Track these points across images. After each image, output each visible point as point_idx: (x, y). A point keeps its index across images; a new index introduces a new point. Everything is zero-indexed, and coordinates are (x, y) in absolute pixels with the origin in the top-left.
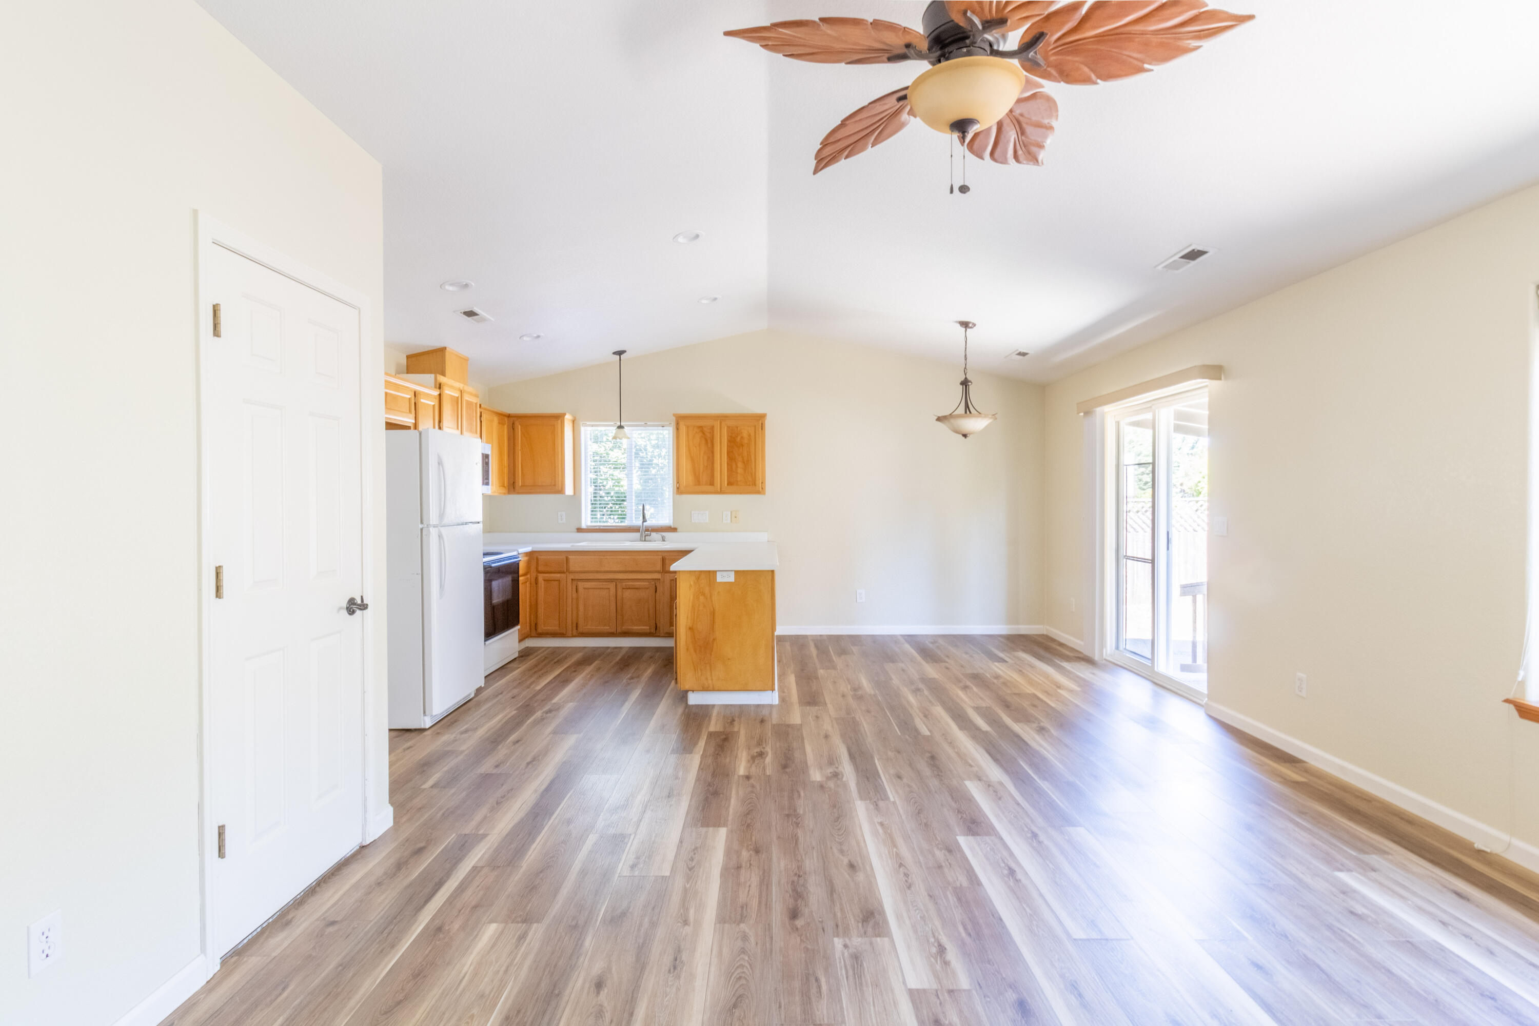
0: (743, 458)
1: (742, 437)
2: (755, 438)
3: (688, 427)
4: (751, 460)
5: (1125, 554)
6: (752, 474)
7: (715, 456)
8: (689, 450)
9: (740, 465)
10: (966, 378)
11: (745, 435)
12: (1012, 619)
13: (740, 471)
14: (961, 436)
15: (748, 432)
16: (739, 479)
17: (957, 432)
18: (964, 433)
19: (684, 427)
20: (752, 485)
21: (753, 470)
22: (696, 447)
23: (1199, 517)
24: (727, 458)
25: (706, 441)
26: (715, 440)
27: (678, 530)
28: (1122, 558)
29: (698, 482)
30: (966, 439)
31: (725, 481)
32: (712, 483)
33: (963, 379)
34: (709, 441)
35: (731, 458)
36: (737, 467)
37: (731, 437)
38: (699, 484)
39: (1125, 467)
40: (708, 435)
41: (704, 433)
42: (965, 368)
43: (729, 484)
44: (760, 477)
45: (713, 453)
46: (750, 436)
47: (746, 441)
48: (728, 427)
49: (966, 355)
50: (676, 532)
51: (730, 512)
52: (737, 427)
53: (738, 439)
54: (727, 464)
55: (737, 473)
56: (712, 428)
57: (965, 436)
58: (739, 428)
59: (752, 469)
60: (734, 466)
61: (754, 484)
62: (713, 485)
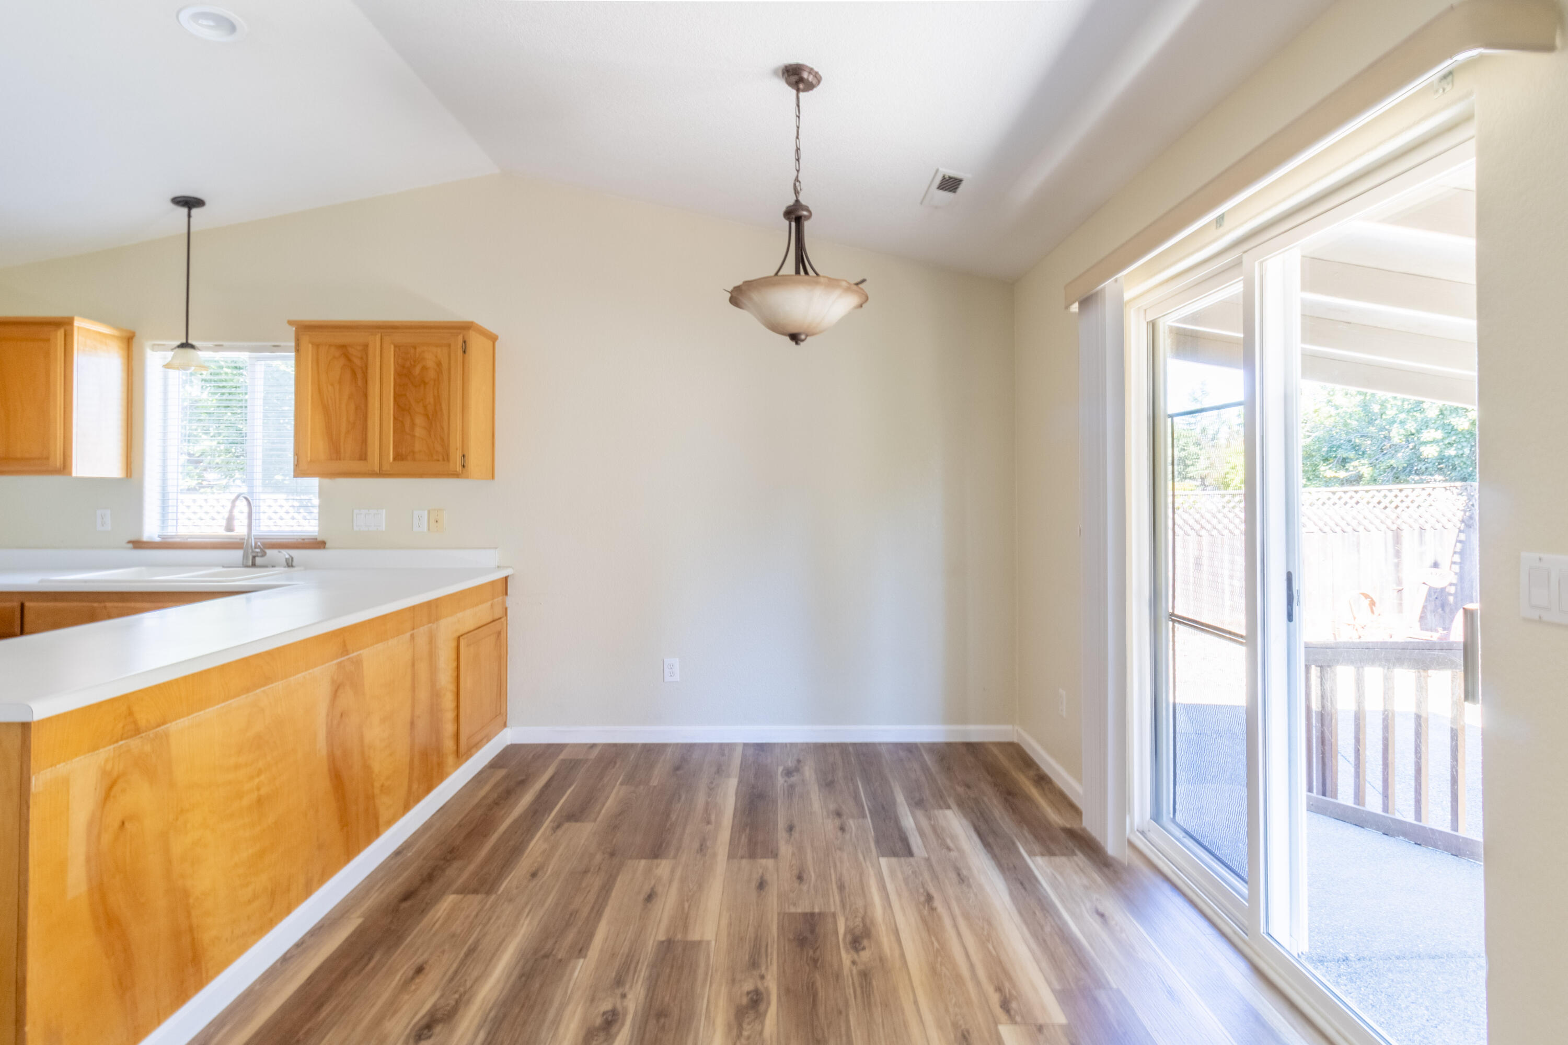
0: (425, 407)
1: (424, 368)
2: (449, 369)
3: (317, 346)
4: (441, 410)
5: (1171, 611)
6: (442, 439)
7: (370, 399)
8: (320, 391)
9: (420, 420)
10: (797, 201)
11: (430, 363)
12: (955, 714)
13: (419, 432)
14: (788, 338)
15: (436, 357)
16: (418, 446)
17: (776, 328)
18: (794, 331)
19: (310, 345)
20: (444, 460)
21: (446, 431)
22: (332, 385)
23: (1225, 517)
24: (394, 404)
25: (354, 373)
26: (370, 371)
27: (327, 546)
28: (1164, 620)
29: (336, 453)
30: (797, 347)
31: (389, 454)
32: (363, 456)
33: (791, 201)
34: (359, 375)
35: (402, 408)
36: (413, 424)
37: (403, 367)
38: (339, 458)
39: (1169, 420)
40: (357, 362)
41: (349, 360)
42: (797, 180)
43: (398, 457)
44: (459, 444)
45: (366, 395)
46: (439, 364)
47: (432, 374)
48: (395, 346)
49: (798, 149)
50: (324, 548)
51: (426, 512)
52: (415, 348)
53: (417, 371)
54: (394, 418)
55: (413, 436)
56: (366, 347)
57: (795, 338)
58: (418, 350)
59: (442, 428)
60: (408, 423)
61: (446, 458)
62: (365, 459)
